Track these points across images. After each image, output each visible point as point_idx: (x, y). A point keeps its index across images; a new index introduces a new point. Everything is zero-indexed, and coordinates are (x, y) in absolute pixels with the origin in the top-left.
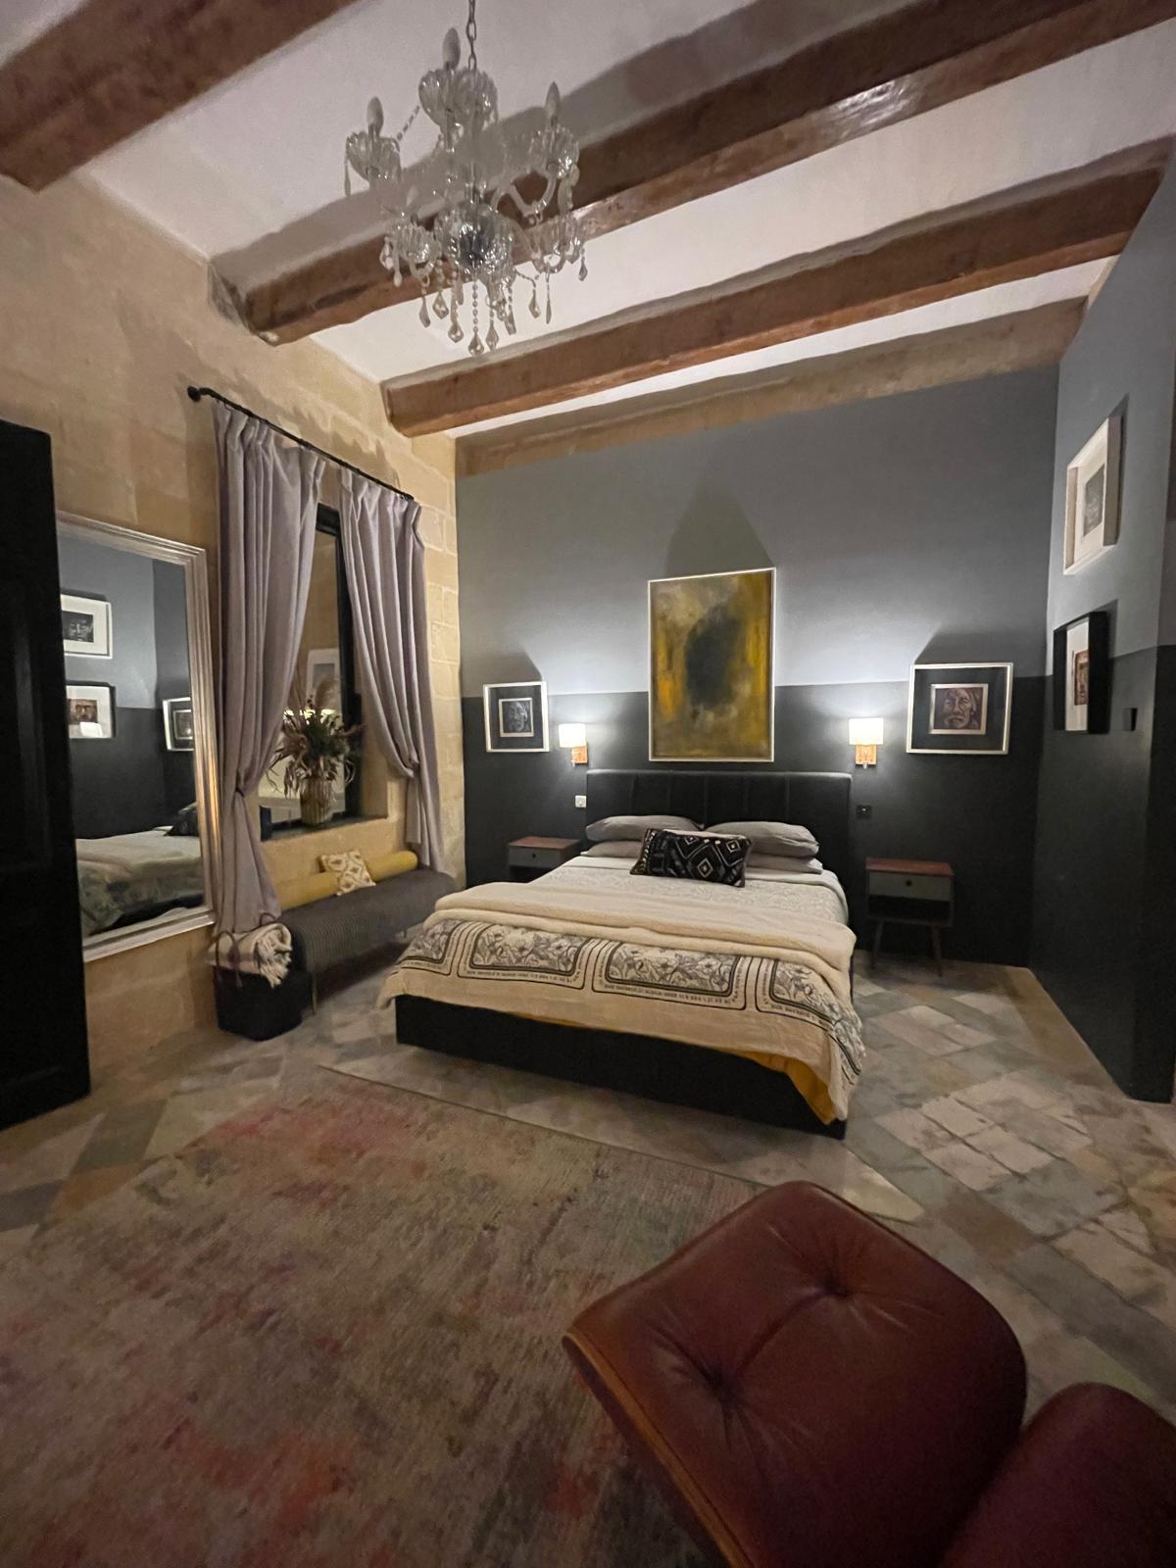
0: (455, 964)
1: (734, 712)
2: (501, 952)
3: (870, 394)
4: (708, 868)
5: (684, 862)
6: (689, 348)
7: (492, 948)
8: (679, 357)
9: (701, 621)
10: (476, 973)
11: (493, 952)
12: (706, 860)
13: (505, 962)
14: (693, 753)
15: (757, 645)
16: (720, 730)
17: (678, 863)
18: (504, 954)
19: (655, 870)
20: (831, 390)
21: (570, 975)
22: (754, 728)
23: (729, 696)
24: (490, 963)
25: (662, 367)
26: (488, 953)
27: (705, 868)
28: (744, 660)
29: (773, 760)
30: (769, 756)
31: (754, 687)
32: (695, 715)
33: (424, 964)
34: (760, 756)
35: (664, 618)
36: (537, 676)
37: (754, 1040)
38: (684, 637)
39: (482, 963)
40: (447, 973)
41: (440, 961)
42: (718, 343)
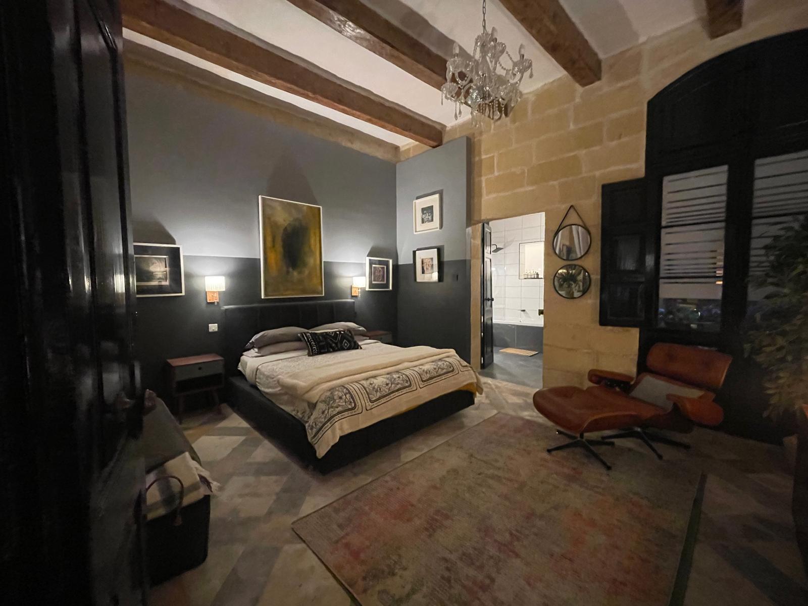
0: (364, 405)
1: (307, 272)
2: (380, 390)
3: (343, 144)
4: (347, 344)
5: (336, 344)
6: (327, 98)
7: (375, 390)
8: (320, 98)
9: (289, 224)
10: (375, 404)
11: (377, 391)
12: (345, 340)
13: (384, 393)
14: (287, 293)
15: (315, 240)
16: (301, 281)
17: (334, 345)
18: (381, 390)
19: (322, 351)
20: (330, 134)
21: (411, 386)
22: (315, 281)
23: (305, 264)
24: (378, 397)
25: (322, 101)
26: (375, 393)
27: (346, 344)
28: (310, 247)
29: (323, 295)
30: (322, 294)
31: (315, 260)
32: (288, 272)
33: (346, 414)
34: (318, 293)
35: (269, 218)
36: (173, 241)
37: (463, 382)
38: (281, 231)
39: (374, 399)
40: (360, 412)
41: (353, 409)
42: (338, 103)
